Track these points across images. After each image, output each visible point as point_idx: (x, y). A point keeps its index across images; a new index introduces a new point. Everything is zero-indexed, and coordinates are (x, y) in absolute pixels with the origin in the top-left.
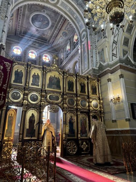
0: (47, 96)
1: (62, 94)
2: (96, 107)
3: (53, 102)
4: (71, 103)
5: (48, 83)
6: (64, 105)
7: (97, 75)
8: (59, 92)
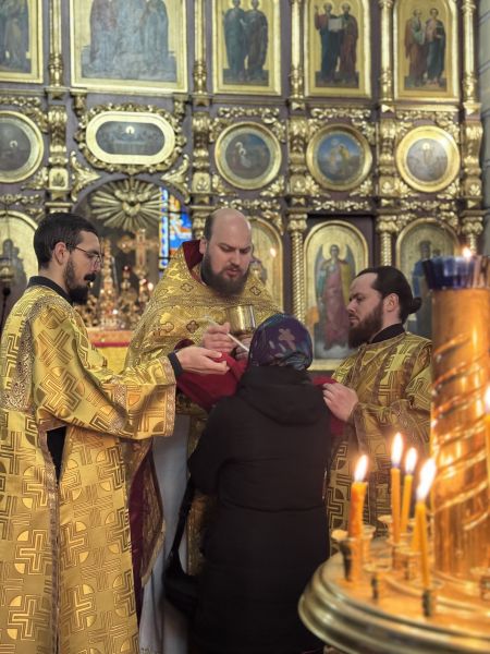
0: (84, 130)
1: (180, 107)
2: (436, 174)
3: (125, 166)
4: (245, 162)
5: (88, 42)
6: (198, 176)
8: (164, 98)
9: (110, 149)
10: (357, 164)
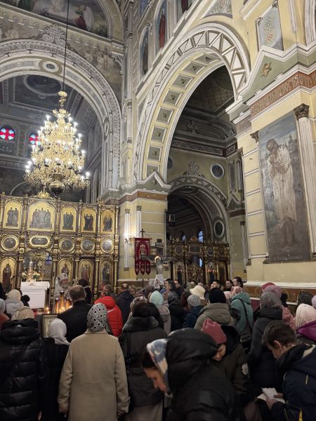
0: (29, 239)
1: (52, 234)
3: (38, 247)
4: (66, 246)
5: (32, 220)
6: (55, 250)
7: (118, 199)
8: (49, 232)
9: (34, 243)
10: (92, 247)
